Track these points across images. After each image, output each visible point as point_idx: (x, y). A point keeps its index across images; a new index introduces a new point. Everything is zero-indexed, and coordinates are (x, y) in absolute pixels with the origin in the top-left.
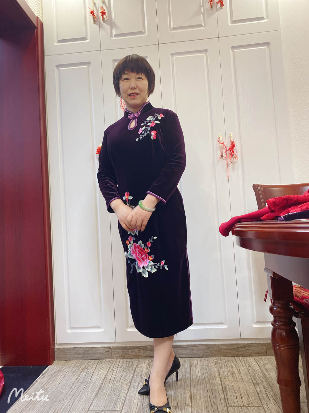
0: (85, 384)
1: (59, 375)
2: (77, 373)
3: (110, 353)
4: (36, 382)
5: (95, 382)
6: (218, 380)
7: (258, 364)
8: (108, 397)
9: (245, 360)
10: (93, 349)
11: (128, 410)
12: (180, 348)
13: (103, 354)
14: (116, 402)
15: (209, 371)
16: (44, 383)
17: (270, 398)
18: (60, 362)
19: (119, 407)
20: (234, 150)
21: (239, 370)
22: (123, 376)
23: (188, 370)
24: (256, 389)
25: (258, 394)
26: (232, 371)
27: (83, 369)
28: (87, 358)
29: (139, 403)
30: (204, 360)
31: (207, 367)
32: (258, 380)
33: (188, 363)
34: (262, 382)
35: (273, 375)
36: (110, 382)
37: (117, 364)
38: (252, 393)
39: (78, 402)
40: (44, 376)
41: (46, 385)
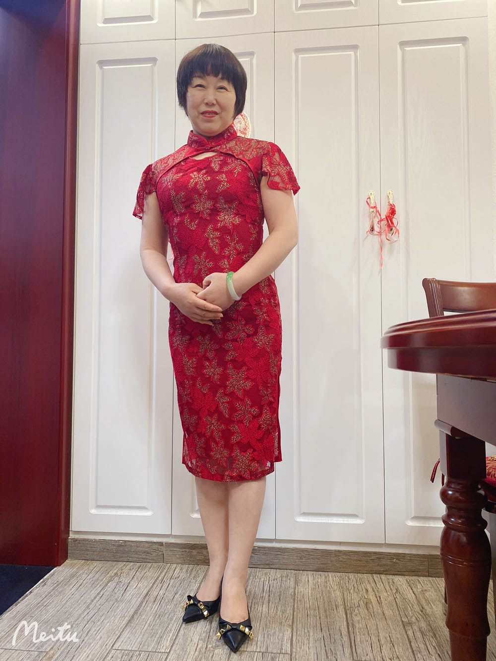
0: (112, 603)
1: (71, 584)
2: (102, 582)
3: (161, 553)
4: (31, 592)
5: (130, 601)
6: (341, 612)
7: (412, 589)
8: (149, 628)
9: (391, 581)
10: (133, 545)
11: (180, 653)
12: (279, 553)
13: (148, 553)
14: (161, 638)
15: (326, 595)
16: (43, 596)
17: (430, 650)
18: (76, 561)
19: (164, 647)
20: (394, 220)
21: (380, 598)
22: (179, 593)
23: (291, 590)
24: (406, 632)
25: (410, 643)
26: (366, 599)
27: (111, 577)
28: (121, 559)
29: (199, 641)
30: (320, 577)
31: (324, 589)
32: (411, 617)
33: (292, 579)
34: (418, 621)
35: (438, 610)
36: (155, 601)
37: (171, 572)
38: (399, 639)
39: (95, 632)
40: (45, 584)
41: (45, 599)
